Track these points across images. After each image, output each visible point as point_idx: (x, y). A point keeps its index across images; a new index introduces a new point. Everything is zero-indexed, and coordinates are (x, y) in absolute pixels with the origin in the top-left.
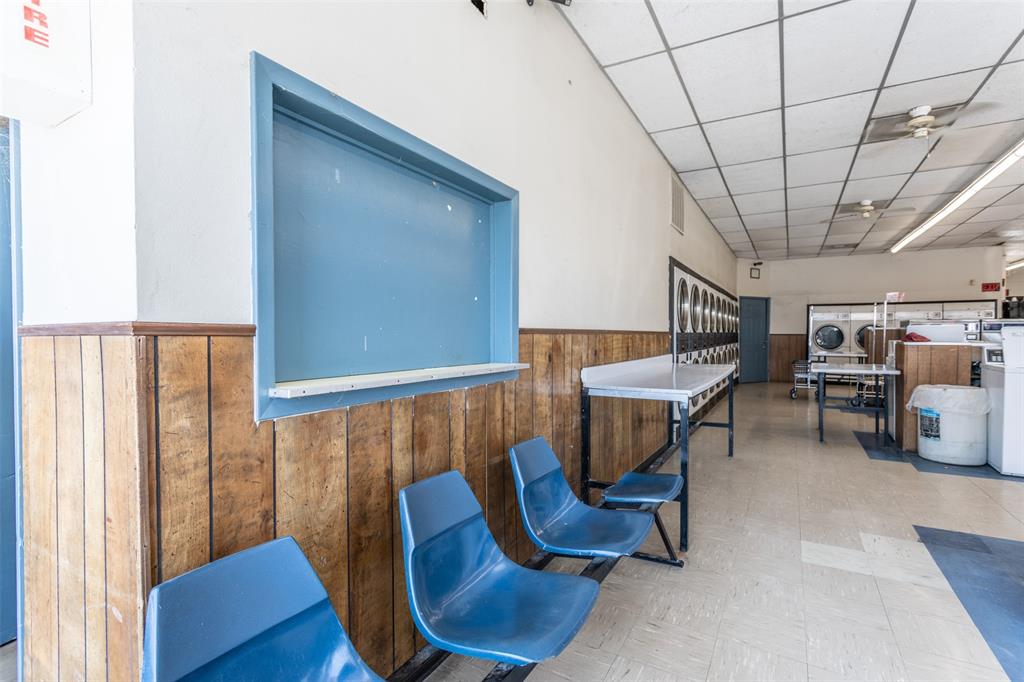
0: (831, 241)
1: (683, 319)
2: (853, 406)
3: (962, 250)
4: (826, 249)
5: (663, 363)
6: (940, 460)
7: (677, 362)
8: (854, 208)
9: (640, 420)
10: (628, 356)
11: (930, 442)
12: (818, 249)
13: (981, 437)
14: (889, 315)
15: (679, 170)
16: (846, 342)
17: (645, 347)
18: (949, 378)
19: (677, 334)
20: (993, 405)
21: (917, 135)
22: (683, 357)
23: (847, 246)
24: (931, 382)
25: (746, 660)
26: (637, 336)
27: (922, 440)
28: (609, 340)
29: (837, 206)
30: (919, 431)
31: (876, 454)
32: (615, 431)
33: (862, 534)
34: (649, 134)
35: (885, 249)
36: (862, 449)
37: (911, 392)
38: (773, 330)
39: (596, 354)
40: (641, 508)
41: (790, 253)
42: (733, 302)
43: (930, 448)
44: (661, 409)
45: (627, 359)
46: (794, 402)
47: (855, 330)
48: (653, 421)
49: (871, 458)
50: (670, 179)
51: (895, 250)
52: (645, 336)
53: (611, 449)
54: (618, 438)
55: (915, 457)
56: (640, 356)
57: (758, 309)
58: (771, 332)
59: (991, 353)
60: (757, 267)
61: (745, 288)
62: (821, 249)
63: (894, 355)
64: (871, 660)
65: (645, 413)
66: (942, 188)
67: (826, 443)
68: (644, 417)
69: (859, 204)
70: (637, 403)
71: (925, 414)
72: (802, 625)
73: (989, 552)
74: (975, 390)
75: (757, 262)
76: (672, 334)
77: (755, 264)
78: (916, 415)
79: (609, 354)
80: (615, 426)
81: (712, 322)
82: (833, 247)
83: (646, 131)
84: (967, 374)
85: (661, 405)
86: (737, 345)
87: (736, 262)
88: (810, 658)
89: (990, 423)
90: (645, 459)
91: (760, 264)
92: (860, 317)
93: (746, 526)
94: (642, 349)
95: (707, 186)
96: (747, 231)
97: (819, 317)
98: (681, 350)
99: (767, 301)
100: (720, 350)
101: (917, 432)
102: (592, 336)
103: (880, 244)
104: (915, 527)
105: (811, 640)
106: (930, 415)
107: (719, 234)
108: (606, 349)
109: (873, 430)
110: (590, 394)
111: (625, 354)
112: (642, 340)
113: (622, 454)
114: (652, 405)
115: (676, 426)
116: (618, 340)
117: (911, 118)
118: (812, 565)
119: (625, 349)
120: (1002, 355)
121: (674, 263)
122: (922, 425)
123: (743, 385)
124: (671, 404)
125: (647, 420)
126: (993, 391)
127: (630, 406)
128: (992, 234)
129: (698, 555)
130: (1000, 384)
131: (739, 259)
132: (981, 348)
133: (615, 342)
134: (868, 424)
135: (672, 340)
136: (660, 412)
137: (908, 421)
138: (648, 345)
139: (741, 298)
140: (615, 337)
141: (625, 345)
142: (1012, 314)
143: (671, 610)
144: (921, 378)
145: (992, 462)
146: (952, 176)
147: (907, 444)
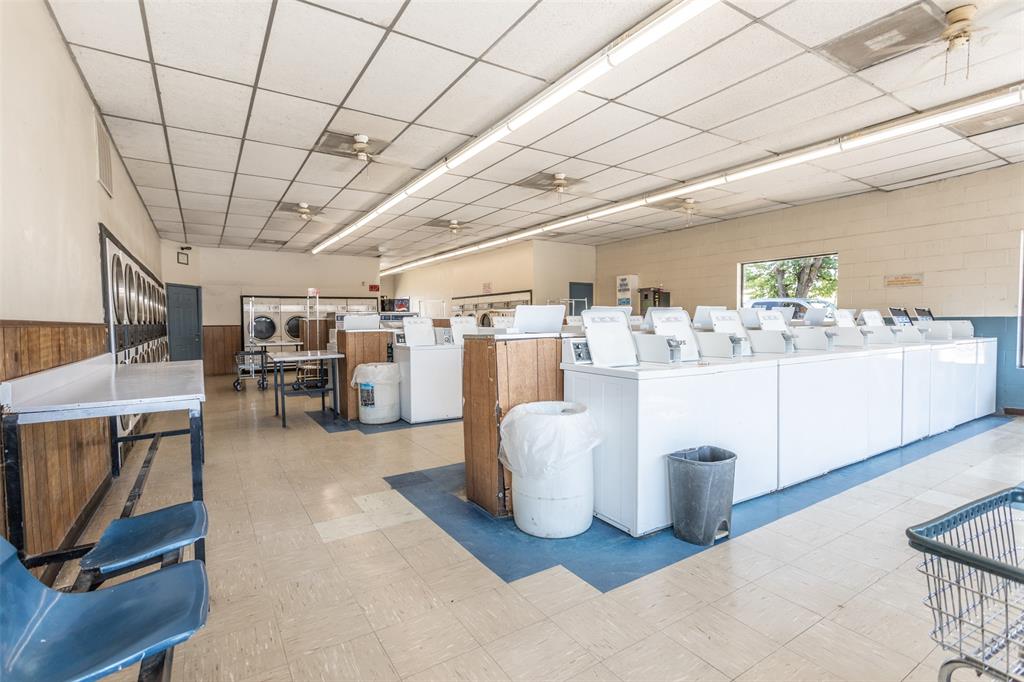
0: (267, 235)
1: (118, 308)
2: (297, 389)
3: (357, 258)
4: (259, 242)
5: (100, 367)
6: (375, 422)
7: (117, 363)
8: (294, 208)
9: (80, 445)
10: (60, 359)
11: (369, 409)
12: (252, 241)
13: (397, 401)
14: (311, 308)
15: (105, 110)
16: (277, 333)
17: (80, 344)
18: (374, 358)
19: (115, 325)
20: (403, 375)
21: (360, 158)
22: (121, 355)
23: (277, 242)
24: (364, 362)
25: (326, 666)
26: (71, 330)
27: (362, 409)
28: (34, 336)
29: (279, 202)
30: (360, 403)
31: (332, 427)
32: (50, 470)
33: (355, 499)
34: (67, 44)
35: (307, 250)
36: (320, 427)
37: (353, 371)
38: (205, 322)
39: (16, 360)
40: (166, 560)
41: (223, 242)
42: (160, 289)
43: (369, 415)
44: (101, 426)
45: (59, 362)
46: (239, 394)
47: (284, 321)
48: (94, 444)
49: (330, 432)
50: (94, 119)
51: (315, 251)
52: (79, 329)
53: (48, 498)
54: (54, 481)
55: (357, 423)
56: (75, 359)
57: (188, 298)
58: (204, 324)
59: (398, 336)
60: (185, 251)
61: (172, 273)
62: (254, 242)
63: (336, 341)
64: (411, 598)
65: (86, 436)
66: (357, 206)
67: (289, 428)
68: (85, 442)
69: (298, 204)
70: (74, 425)
71: (363, 387)
72: (353, 600)
73: (431, 480)
74: (391, 365)
75: (185, 245)
76: (108, 327)
77: (182, 249)
78: (357, 390)
79: (35, 357)
80: (49, 464)
81: (145, 313)
82: (264, 241)
83: (64, 38)
84: (384, 354)
85: (101, 422)
86: (166, 338)
87: (160, 242)
88: (373, 625)
89: (402, 388)
90: (88, 500)
91: (189, 248)
92: (291, 308)
93: (258, 533)
94: (77, 347)
95: (145, 144)
96: (180, 209)
97: (252, 309)
98: (120, 347)
99: (198, 290)
100: (154, 344)
101: (357, 403)
102: (9, 331)
103: (303, 245)
104: (385, 478)
105: (366, 608)
106: (367, 388)
107: (145, 206)
108: (30, 351)
109: (320, 408)
110: (19, 422)
111: (56, 356)
112: (76, 335)
113: (62, 502)
114: (92, 423)
115: (120, 444)
116: (45, 335)
117: (355, 142)
118: (333, 542)
119: (55, 349)
120: (404, 337)
121: (105, 233)
122: (362, 397)
124: (113, 420)
125: (88, 444)
126: (402, 364)
127: (67, 430)
128: (375, 248)
129: (221, 587)
130: (408, 359)
131: (163, 240)
132: (392, 333)
133: (42, 339)
134: (313, 404)
135: (109, 333)
136: (101, 430)
137: (351, 395)
138: (84, 341)
139: (168, 285)
140: (43, 331)
141: (55, 343)
142: (387, 308)
143: (222, 668)
144: (358, 359)
145: (405, 417)
146: (365, 198)
147: (351, 415)
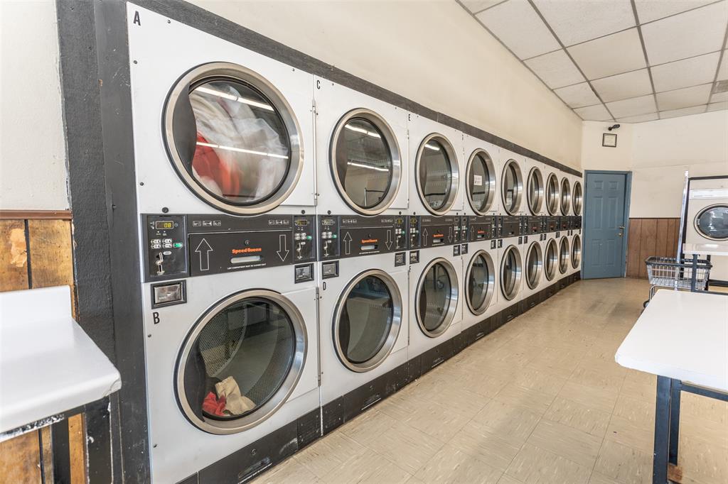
38: (634, 213)
57: (612, 186)
58: (631, 216)
60: (613, 131)
61: (594, 158)
62: (712, 92)
75: (612, 125)
77: (610, 129)
91: (617, 126)
99: (627, 176)
123: (586, 283)
131: (586, 123)
139: (588, 172)
